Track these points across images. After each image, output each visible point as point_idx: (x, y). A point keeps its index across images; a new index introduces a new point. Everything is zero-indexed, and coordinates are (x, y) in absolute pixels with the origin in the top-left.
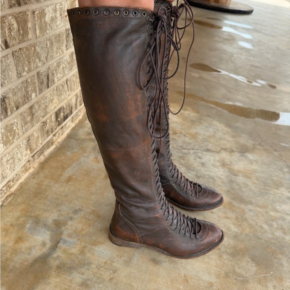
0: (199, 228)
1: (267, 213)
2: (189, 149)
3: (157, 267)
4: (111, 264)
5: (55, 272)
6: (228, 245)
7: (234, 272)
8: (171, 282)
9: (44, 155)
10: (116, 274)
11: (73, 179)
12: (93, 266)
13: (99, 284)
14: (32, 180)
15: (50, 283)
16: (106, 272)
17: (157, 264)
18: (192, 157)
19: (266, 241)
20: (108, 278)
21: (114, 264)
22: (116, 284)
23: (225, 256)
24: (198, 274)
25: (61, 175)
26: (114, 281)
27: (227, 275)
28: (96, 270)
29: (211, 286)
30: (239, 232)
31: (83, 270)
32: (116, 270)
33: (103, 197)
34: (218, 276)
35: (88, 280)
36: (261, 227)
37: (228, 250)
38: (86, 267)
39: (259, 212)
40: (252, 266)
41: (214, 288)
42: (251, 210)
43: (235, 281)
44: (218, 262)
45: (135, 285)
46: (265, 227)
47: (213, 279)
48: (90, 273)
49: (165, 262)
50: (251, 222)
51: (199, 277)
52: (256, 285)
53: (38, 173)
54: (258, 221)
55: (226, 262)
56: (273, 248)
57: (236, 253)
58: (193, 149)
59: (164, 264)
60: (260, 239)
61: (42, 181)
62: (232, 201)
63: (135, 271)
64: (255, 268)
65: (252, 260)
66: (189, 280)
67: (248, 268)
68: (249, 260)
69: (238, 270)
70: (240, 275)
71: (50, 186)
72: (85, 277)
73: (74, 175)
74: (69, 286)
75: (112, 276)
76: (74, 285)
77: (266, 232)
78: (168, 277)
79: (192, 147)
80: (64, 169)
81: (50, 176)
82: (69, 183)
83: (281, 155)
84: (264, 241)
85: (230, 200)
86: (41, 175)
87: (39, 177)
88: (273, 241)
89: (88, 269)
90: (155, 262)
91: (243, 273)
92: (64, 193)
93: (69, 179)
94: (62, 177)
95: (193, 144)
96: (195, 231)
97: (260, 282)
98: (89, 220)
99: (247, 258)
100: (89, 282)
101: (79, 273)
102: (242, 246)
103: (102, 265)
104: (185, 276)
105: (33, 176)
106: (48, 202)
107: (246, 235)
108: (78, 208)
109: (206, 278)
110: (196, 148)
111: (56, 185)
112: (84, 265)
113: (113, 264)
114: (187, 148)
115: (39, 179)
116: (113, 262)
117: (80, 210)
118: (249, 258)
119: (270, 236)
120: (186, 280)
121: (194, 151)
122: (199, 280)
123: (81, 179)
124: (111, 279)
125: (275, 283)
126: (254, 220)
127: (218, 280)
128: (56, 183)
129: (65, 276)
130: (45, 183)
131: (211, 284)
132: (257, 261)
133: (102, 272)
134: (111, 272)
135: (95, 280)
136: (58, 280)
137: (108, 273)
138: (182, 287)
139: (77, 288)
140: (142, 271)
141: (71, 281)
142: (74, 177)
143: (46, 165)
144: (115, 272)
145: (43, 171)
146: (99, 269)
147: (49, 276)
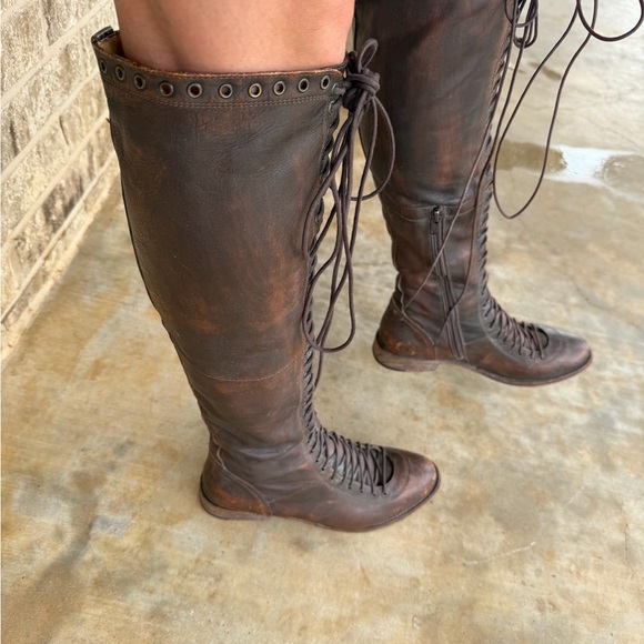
0: (390, 469)
1: (529, 408)
2: (367, 264)
3: (306, 556)
4: (209, 562)
5: (92, 594)
6: (450, 490)
7: (461, 550)
8: (336, 586)
9: (30, 310)
10: (222, 584)
11: (104, 366)
12: (172, 572)
13: (187, 609)
14: (11, 378)
15: (84, 620)
16: (201, 580)
17: (306, 550)
18: (373, 286)
19: (524, 473)
20: (206, 593)
21: (216, 562)
22: (223, 605)
23: (443, 518)
24: (388, 564)
25: (75, 359)
26: (219, 599)
27: (446, 559)
28: (178, 581)
29: (415, 586)
30: (471, 458)
31: (151, 583)
32: (221, 575)
33: (180, 406)
34: (429, 563)
35: (164, 603)
36: (517, 443)
37: (448, 502)
38: (157, 575)
39: (514, 408)
40: (496, 533)
41: (421, 588)
42: (495, 405)
43: (462, 569)
44: (429, 530)
45: (262, 602)
46: (526, 441)
47: (420, 571)
48: (168, 587)
49: (321, 543)
50: (497, 433)
51: (391, 569)
52: (502, 572)
53: (21, 358)
54: (510, 429)
55: (445, 529)
56: (539, 488)
57: (465, 508)
58: (375, 264)
59: (321, 549)
60: (514, 470)
61: (34, 379)
62: (459, 387)
63: (260, 572)
64: (501, 538)
65: (498, 519)
66: (370, 577)
67: (489, 537)
68: (491, 519)
69: (468, 546)
70: (472, 556)
71: (54, 390)
72: (156, 598)
73: (105, 357)
74: (126, 621)
75: (213, 589)
76: (135, 619)
77: (525, 453)
78: (329, 575)
79: (373, 258)
80: (80, 342)
81: (51, 365)
82: (98, 378)
83: (564, 264)
84: (521, 476)
85: (453, 385)
86: (30, 363)
87: (26, 370)
88: (540, 473)
89: (162, 580)
90: (301, 546)
91: (479, 550)
92: (89, 406)
93: (97, 368)
94: (79, 365)
95: (375, 251)
96: (381, 477)
97: (510, 565)
98: (153, 466)
99: (487, 518)
100: (166, 609)
101: (144, 589)
102: (477, 491)
103: (191, 566)
104: (363, 570)
105: (11, 369)
106: (54, 432)
107: (487, 464)
108: (125, 438)
109: (406, 569)
110: (381, 261)
111: (68, 387)
112: (153, 571)
113: (213, 562)
114: (361, 261)
115: (26, 374)
116: (214, 558)
117: (130, 443)
118: (492, 515)
119: (534, 461)
120: (366, 578)
121: (378, 268)
122: (391, 576)
123: (125, 365)
124: (212, 596)
125: (539, 563)
126: (501, 428)
127: (429, 572)
128: (67, 380)
129: (114, 601)
130: (43, 383)
131: (415, 582)
132: (506, 521)
133: (193, 583)
134: (212, 580)
135: (178, 601)
136: (100, 612)
137: (206, 584)
138: (357, 595)
139: (143, 623)
140: (274, 570)
141: (128, 611)
142: (107, 361)
143: (36, 336)
144: (218, 579)
145: (33, 352)
146: (185, 577)
147: (80, 604)
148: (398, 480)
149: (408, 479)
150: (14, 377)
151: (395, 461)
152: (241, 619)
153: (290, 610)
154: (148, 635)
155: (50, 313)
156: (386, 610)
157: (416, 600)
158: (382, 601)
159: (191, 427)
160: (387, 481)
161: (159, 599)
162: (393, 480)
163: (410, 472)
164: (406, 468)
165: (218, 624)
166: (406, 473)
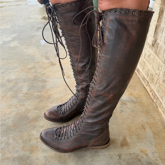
6: (40, 121)
7: (40, 110)
33: (116, 123)
40: (30, 115)
61: (154, 120)
68: (30, 118)
69: (38, 111)
71: (148, 119)
73: (144, 131)
82: (141, 125)
85: (31, 156)
86: (160, 124)
92: (137, 118)
97: (28, 110)
108: (123, 113)
115: (157, 120)
117: (121, 112)
123: (138, 130)
127: (48, 105)
128: (147, 122)
130: (152, 119)
132: (27, 118)
138: (64, 99)
145: (162, 127)
150: (159, 119)
156: (58, 98)
157: (51, 100)
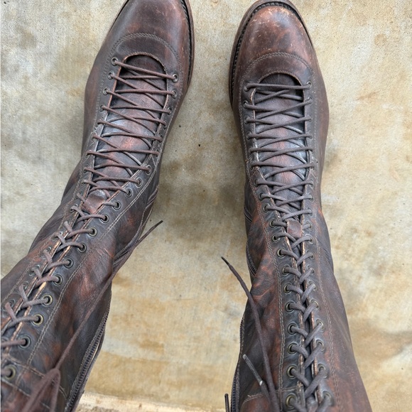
0: (279, 78)
3: (341, 155)
4: (339, 239)
5: (357, 314)
8: (374, 127)
10: (360, 228)
11: (147, 340)
13: (377, 252)
15: (376, 316)
16: (355, 244)
17: (335, 156)
20: (366, 239)
21: (339, 234)
22: (378, 226)
24: (357, 69)
25: (144, 362)
26: (373, 229)
28: (353, 260)
29: (384, 40)
31: (353, 278)
32: (352, 229)
33: (183, 277)
35: (370, 268)
38: (347, 275)
41: (387, 33)
45: (379, 195)
47: (369, 33)
48: (358, 267)
51: (364, 67)
61: (171, 384)
63: (352, 197)
66: (369, 91)
71: (179, 370)
72: (365, 274)
73: (136, 341)
74: (381, 291)
75: (363, 234)
76: (380, 286)
78: (363, 134)
81: (153, 376)
86: (154, 389)
87: (162, 390)
89: (351, 272)
92: (192, 344)
93: (149, 345)
94: (150, 358)
96: (290, 91)
100: (375, 266)
101: (358, 283)
103: (341, 252)
104: (362, 98)
105: (164, 400)
108: (222, 314)
109: (365, 50)
111: (174, 361)
115: (166, 389)
117: (226, 309)
120: (369, 96)
122: (371, 68)
123: (143, 326)
124: (369, 234)
128: (167, 363)
129: (364, 301)
130: (174, 378)
131: (380, 39)
133: (356, 249)
134: (355, 235)
135: (370, 259)
136: (371, 308)
137: (358, 240)
138: (385, 106)
139: (384, 279)
140: (352, 185)
141: (372, 291)
142: (140, 339)
143: (124, 391)
144: (355, 230)
145: (142, 390)
146: (350, 255)
147: (364, 320)
148: (295, 68)
149: (294, 53)
150: (171, 396)
151: (270, 71)
152: (391, 211)
153: (390, 170)
154: (393, 276)
155: (95, 387)
158: (395, 80)
159: (206, 265)
160: (296, 82)
161: (367, 272)
162: (296, 75)
163: (284, 51)
164: (279, 55)
165: (393, 228)
166: (286, 55)
